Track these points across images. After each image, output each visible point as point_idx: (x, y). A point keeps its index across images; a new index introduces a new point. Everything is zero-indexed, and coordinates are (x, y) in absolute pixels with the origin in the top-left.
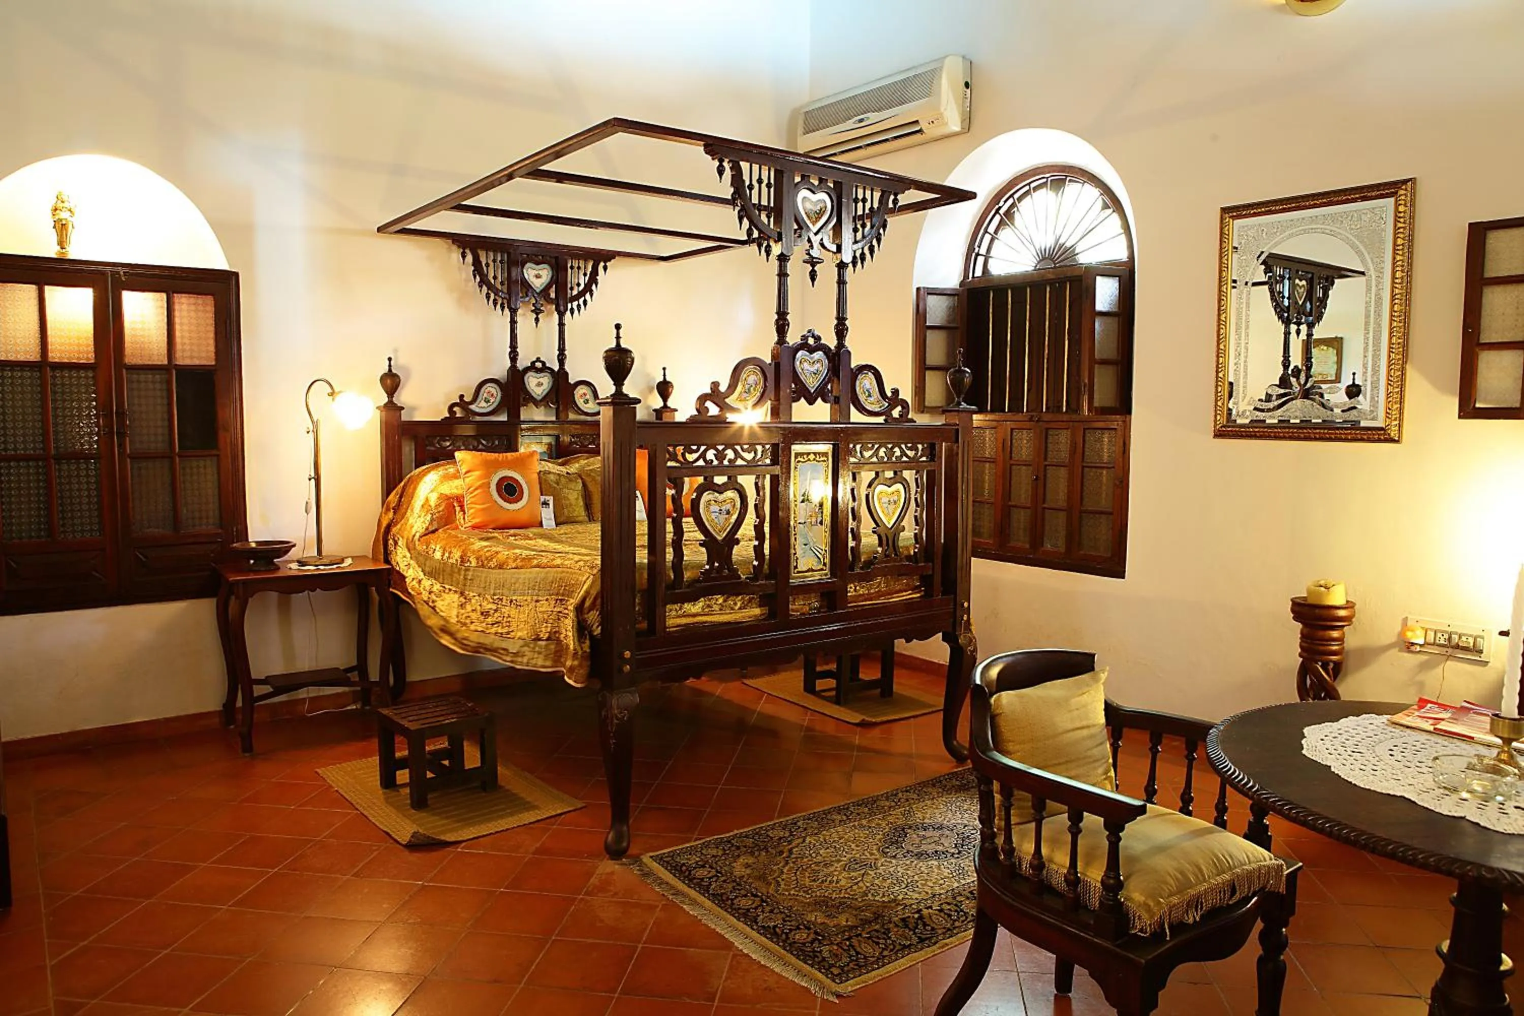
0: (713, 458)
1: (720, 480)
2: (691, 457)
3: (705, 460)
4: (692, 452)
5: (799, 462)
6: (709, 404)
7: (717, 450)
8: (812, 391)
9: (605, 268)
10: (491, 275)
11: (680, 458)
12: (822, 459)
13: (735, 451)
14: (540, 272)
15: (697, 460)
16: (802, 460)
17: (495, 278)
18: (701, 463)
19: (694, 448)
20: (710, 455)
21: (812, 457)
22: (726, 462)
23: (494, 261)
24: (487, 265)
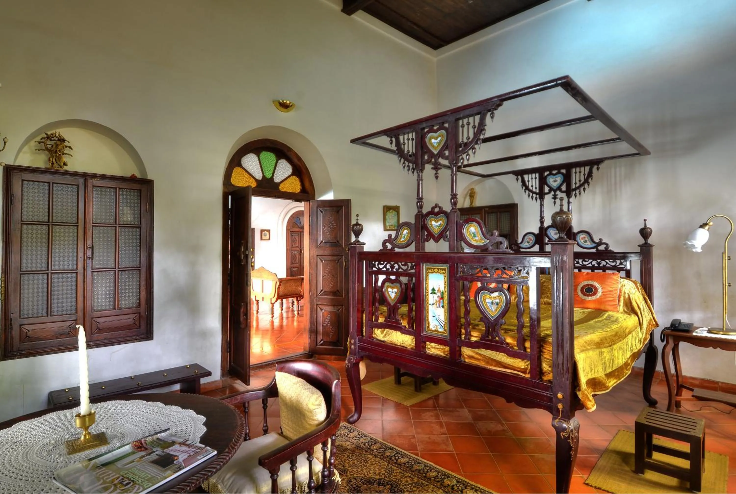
0: (389, 267)
1: (393, 277)
2: (381, 267)
3: (386, 268)
4: (381, 264)
5: (429, 272)
6: (387, 244)
7: (391, 264)
8: (436, 236)
9: (598, 169)
10: (530, 185)
11: (377, 266)
12: (442, 272)
13: (399, 265)
14: (556, 179)
15: (383, 268)
16: (430, 271)
17: (532, 186)
18: (385, 269)
19: (382, 262)
20: (388, 266)
21: (436, 270)
22: (395, 270)
23: (532, 179)
24: (528, 181)
